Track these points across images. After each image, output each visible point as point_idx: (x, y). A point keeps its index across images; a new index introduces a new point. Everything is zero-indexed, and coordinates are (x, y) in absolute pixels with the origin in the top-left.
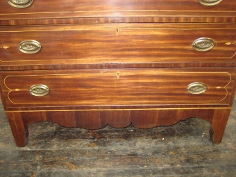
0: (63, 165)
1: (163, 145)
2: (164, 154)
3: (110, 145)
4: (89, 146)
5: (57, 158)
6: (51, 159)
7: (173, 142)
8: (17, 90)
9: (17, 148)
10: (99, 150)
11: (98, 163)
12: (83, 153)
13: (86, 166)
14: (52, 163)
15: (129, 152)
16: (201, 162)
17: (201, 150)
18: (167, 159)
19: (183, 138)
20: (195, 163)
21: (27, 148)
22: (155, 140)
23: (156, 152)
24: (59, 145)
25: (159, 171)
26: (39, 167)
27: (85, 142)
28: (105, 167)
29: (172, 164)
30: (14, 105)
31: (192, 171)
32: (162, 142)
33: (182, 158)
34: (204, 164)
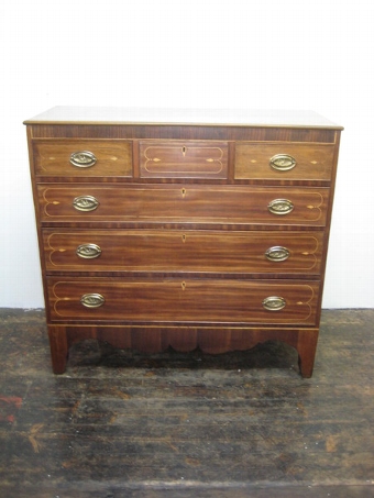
1: (238, 377)
2: (239, 387)
3: (172, 375)
4: (145, 375)
6: (97, 388)
7: (252, 374)
8: (67, 299)
10: (157, 380)
11: (156, 393)
12: (138, 383)
13: (141, 396)
14: (99, 391)
15: (194, 383)
16: (284, 396)
17: (286, 383)
18: (242, 392)
20: (276, 397)
21: (66, 376)
22: (230, 372)
23: (229, 384)
24: (107, 373)
25: (231, 403)
26: (83, 395)
28: (165, 398)
29: (247, 397)
30: (60, 318)
31: (271, 404)
32: (238, 373)
33: (260, 392)
34: (286, 398)
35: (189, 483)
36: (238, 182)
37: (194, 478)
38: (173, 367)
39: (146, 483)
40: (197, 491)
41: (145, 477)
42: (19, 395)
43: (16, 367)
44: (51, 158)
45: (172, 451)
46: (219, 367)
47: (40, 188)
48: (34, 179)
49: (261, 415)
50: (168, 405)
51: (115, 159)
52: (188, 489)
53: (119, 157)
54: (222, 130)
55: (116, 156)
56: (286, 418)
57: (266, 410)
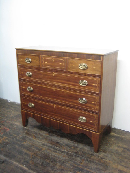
0: (32, 136)
1: (72, 144)
2: (69, 147)
3: (53, 137)
4: (45, 134)
5: (31, 134)
6: (30, 133)
7: (78, 145)
8: (25, 103)
9: (23, 126)
10: (47, 137)
11: (43, 140)
12: (41, 135)
13: (38, 139)
14: (29, 134)
15: (57, 141)
16: (81, 155)
17: (86, 152)
18: (68, 149)
19: (84, 145)
20: (78, 155)
21: (25, 128)
22: (71, 141)
23: (67, 145)
24: (36, 130)
25: (61, 151)
26: (24, 134)
27: (45, 132)
28: (44, 142)
29: (69, 151)
30: (24, 109)
31: (74, 156)
32: (73, 143)
33: (74, 151)
34: (81, 156)
35: (25, 168)
36: (69, 72)
37: (27, 167)
38: (56, 134)
39: (15, 163)
40: (24, 171)
41: (15, 161)
42: (10, 128)
43: (16, 121)
44: (21, 60)
45: (30, 157)
46: (70, 139)
47: (19, 68)
48: (18, 65)
49: (67, 158)
50: (43, 145)
51: (36, 61)
52: (22, 169)
53: (37, 60)
54: (64, 54)
55: (36, 60)
56: (74, 162)
57: (70, 157)
